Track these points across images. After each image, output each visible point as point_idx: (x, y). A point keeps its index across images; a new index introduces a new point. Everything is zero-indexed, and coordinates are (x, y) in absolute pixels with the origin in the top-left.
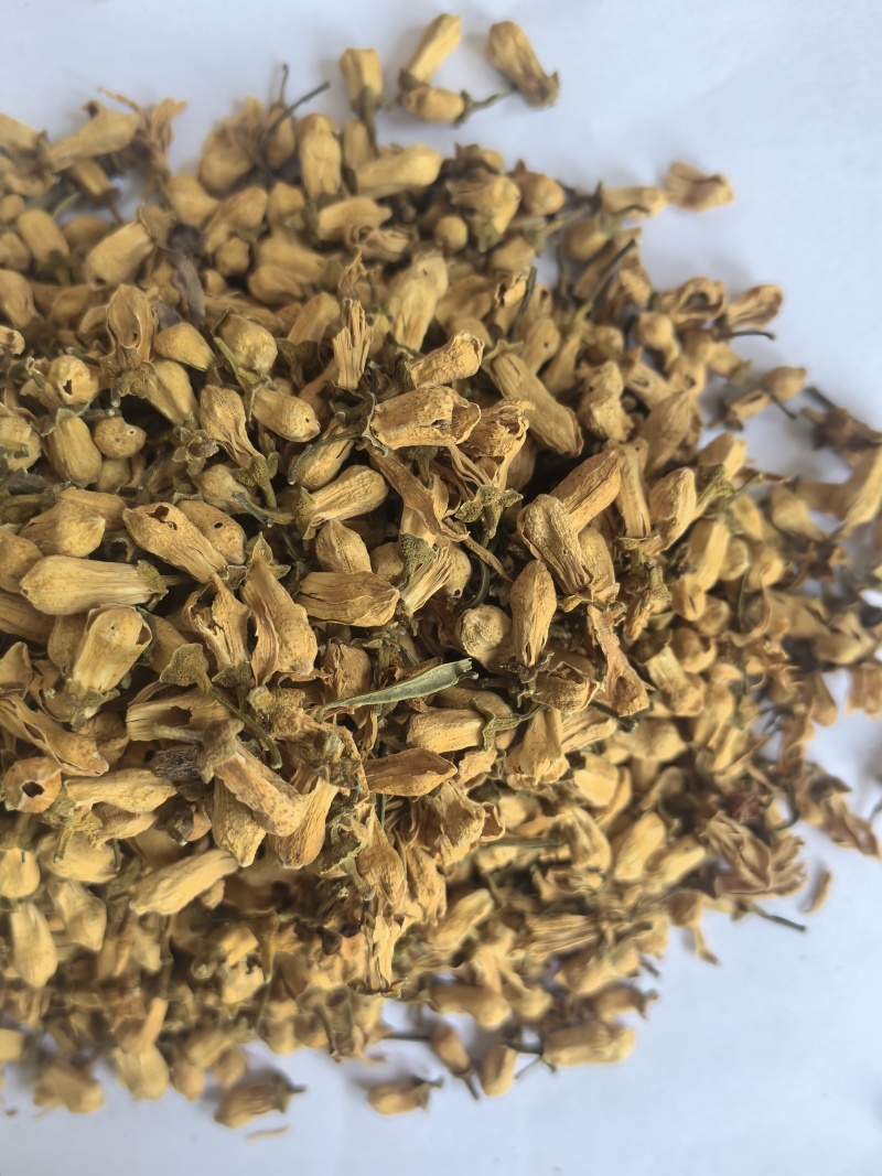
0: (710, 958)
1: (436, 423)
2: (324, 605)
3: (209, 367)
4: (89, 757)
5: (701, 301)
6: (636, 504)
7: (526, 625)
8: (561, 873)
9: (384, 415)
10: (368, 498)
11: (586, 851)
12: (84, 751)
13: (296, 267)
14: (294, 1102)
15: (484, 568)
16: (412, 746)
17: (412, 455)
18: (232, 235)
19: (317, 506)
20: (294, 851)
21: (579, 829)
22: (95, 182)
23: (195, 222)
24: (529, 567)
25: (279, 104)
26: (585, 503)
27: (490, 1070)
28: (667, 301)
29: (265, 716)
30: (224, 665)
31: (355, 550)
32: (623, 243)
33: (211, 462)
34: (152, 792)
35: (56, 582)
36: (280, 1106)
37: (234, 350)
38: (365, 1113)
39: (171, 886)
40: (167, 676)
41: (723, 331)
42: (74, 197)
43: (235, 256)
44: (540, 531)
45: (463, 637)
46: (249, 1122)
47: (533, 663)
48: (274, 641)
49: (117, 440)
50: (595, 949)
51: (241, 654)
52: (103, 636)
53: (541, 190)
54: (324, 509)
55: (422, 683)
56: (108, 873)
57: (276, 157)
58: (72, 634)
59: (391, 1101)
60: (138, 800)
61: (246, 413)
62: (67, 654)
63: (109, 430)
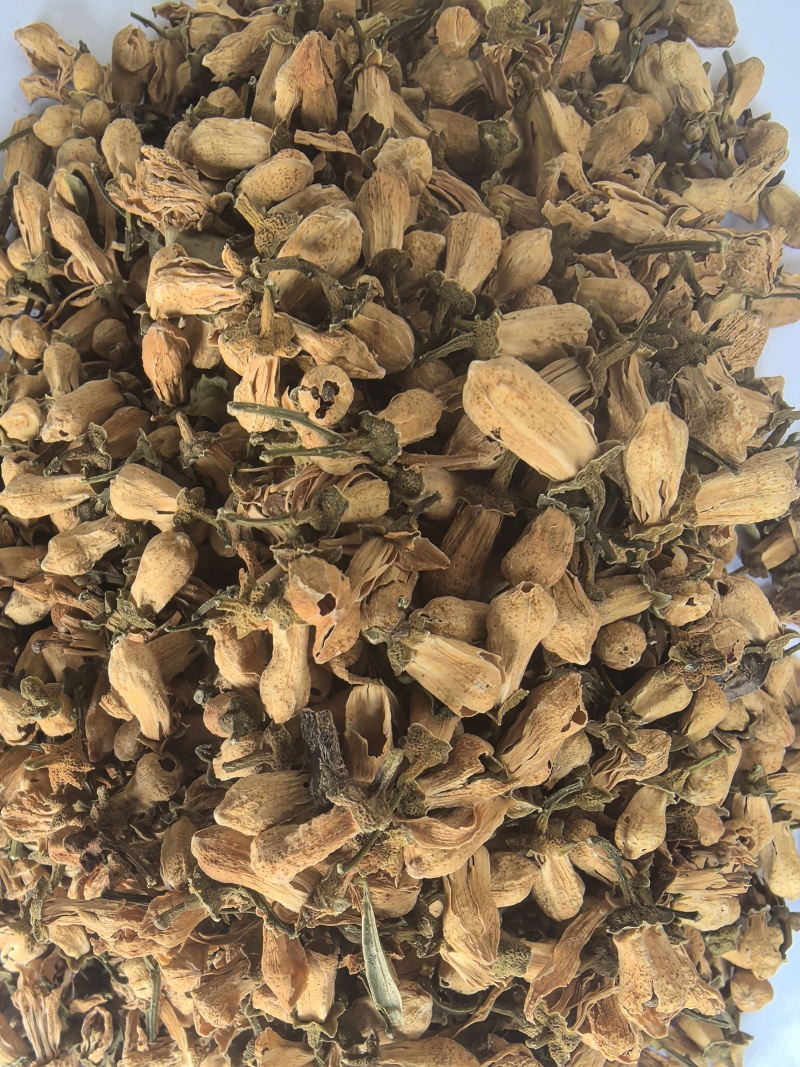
1: (656, 998)
2: (465, 873)
3: (688, 739)
4: (337, 648)
8: (106, 1026)
9: (654, 934)
10: (558, 906)
15: (470, 1010)
16: (309, 958)
20: (221, 859)
29: (381, 840)
30: (424, 788)
31: (514, 897)
33: (596, 742)
34: (289, 707)
35: (537, 624)
39: (143, 681)
40: (419, 732)
48: (452, 845)
49: (626, 649)
51: (434, 803)
52: (480, 676)
54: (554, 868)
55: (380, 977)
56: (142, 600)
58: (465, 627)
60: (281, 693)
61: (645, 781)
62: (445, 622)
63: (636, 641)
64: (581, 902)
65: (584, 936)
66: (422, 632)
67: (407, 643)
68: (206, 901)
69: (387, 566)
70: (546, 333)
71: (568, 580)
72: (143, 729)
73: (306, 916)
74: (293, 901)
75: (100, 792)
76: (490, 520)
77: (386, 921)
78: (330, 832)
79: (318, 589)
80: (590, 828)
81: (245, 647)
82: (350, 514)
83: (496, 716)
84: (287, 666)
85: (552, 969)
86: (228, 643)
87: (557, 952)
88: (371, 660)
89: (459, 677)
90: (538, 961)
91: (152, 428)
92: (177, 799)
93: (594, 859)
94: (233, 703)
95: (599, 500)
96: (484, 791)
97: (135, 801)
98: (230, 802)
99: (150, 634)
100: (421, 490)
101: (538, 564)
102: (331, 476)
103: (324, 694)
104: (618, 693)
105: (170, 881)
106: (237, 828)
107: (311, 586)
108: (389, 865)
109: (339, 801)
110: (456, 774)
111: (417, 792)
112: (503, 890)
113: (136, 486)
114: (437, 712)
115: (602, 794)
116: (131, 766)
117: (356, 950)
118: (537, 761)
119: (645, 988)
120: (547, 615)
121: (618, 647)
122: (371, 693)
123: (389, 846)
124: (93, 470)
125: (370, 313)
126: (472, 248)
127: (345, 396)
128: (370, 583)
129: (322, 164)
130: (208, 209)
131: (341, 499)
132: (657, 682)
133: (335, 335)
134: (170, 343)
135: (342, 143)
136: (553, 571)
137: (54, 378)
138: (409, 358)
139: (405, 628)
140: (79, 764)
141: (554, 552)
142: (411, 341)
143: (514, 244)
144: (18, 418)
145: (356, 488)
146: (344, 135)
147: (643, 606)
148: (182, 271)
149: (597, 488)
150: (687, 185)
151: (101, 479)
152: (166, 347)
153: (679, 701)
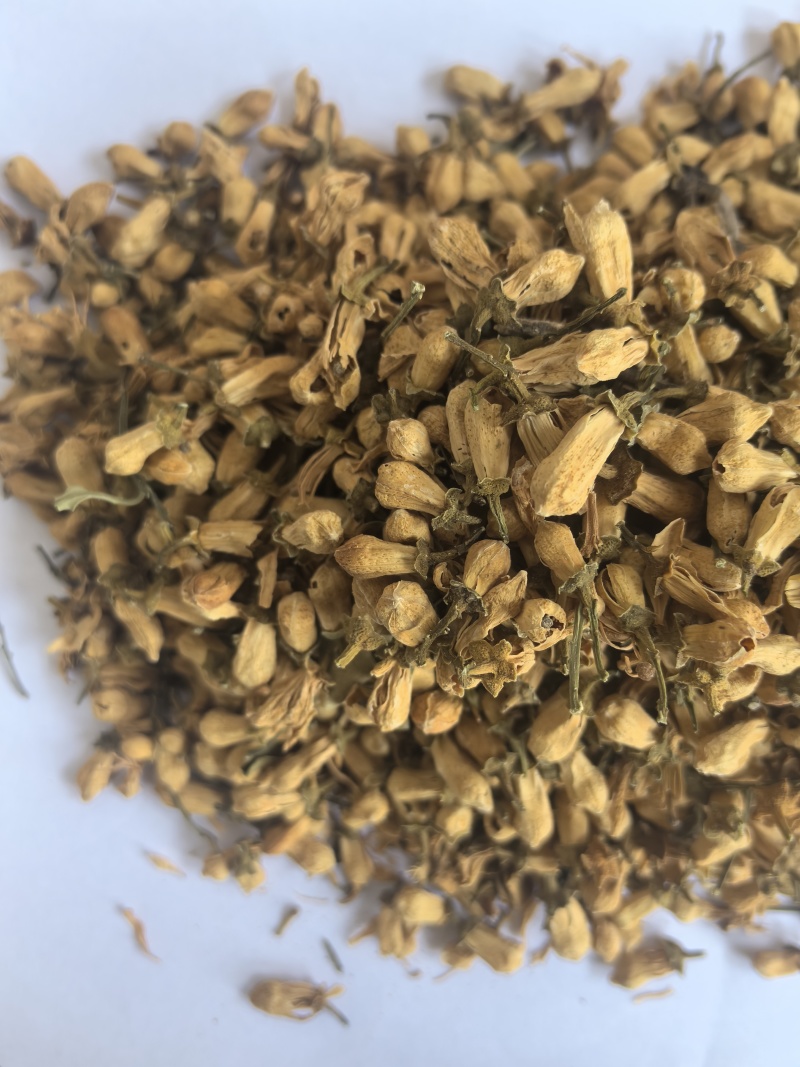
3: (798, 284)
4: (759, 621)
12: (757, 615)
14: (689, 965)
18: (728, 175)
22: (555, 130)
23: (693, 163)
25: (716, 68)
35: (750, 461)
36: (678, 967)
38: (748, 976)
42: (528, 145)
46: (645, 983)
49: (725, 345)
56: (650, 739)
58: (740, 511)
59: (775, 964)
62: (737, 528)
63: (719, 336)
67: (760, 564)
69: (691, 577)
70: (490, 438)
71: (694, 417)
72: (760, 740)
76: (643, 483)
79: (735, 651)
81: (737, 683)
82: (640, 601)
86: (730, 694)
88: (763, 589)
89: (791, 525)
100: (616, 540)
101: (692, 453)
102: (605, 615)
104: (759, 346)
107: (731, 655)
116: (783, 748)
120: (745, 453)
122: (793, 588)
124: (518, 768)
125: (474, 580)
126: (413, 492)
127: (551, 608)
128: (708, 593)
129: (287, 585)
130: (317, 675)
131: (632, 612)
132: (748, 310)
133: (490, 609)
134: (434, 714)
135: (267, 567)
136: (697, 439)
137: (427, 794)
138: (505, 547)
139: (746, 566)
140: (782, 792)
141: (678, 436)
142: (492, 546)
143: (403, 454)
144: (459, 824)
145: (619, 596)
146: (262, 565)
147: (691, 332)
148: (383, 707)
149: (629, 402)
150: (230, 221)
151: (525, 763)
152: (438, 717)
153: (766, 293)
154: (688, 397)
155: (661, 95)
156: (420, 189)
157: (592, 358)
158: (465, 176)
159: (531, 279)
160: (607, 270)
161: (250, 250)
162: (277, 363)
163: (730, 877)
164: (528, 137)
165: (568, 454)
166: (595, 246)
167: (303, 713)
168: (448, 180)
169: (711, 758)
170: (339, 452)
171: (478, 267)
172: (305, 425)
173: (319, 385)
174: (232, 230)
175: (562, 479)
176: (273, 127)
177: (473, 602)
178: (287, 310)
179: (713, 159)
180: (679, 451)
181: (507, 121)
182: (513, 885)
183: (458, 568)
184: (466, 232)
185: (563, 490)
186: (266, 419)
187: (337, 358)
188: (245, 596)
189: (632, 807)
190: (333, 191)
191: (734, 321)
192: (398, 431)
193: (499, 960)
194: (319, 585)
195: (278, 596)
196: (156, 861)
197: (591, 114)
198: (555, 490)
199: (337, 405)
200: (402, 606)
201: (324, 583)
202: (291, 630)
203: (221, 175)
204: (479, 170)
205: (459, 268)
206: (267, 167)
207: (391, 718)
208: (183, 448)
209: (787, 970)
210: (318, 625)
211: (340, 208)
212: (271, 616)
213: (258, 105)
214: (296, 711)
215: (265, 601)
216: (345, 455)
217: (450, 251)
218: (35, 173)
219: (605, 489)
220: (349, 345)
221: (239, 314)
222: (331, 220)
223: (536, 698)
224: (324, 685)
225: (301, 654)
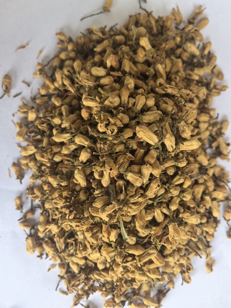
0: (49, 270)
1: (174, 237)
2: (140, 214)
3: (183, 188)
4: (114, 175)
5: (189, 269)
6: (154, 266)
7: (133, 250)
8: (74, 245)
9: (175, 225)
10: (158, 220)
11: (81, 253)
13: (198, 193)
14: (19, 181)
15: (143, 240)
16: (111, 229)
17: (167, 228)
18: (205, 180)
19: (157, 211)
20: (94, 212)
21: (86, 252)
22: (214, 145)
23: (208, 172)
24: (144, 249)
26: (155, 259)
27: (25, 224)
28: (189, 261)
29: (122, 209)
30: (130, 199)
31: (149, 218)
32: (199, 252)
33: (166, 189)
34: (106, 185)
35: (148, 171)
36: (18, 178)
37: (187, 193)
38: (14, 196)
39: (81, 177)
40: (129, 189)
41: (182, 272)
42: (211, 139)
43: (201, 181)
44: (151, 252)
45: (130, 236)
46: (13, 171)
47: (126, 251)
48: (135, 209)
50: (56, 250)
51: (132, 202)
52: (138, 180)
53: (211, 237)
54: (157, 213)
55: (124, 233)
56: (81, 160)
57: (218, 182)
58: (137, 171)
59: (18, 202)
60: (105, 182)
61: (175, 196)
62: (133, 170)
63: (172, 170)
64: (163, 219)
65: (164, 225)
66: (129, 172)
67: (126, 174)
68: (92, 219)
69: (123, 160)
70: (152, 118)
71: (156, 161)
72: (81, 185)
73: (109, 222)
74: (107, 219)
75: (73, 198)
76: (142, 151)
77: (125, 222)
78: (112, 208)
79: (109, 167)
80: (165, 205)
81: (99, 173)
82: (117, 151)
83: (143, 186)
84: (106, 178)
85: (156, 232)
86: (96, 172)
87: (158, 229)
88: (121, 176)
89: (135, 180)
90: (154, 230)
91: (83, 125)
92: (88, 199)
93: (165, 211)
94: (97, 183)
95: (161, 148)
96: (141, 200)
97: (79, 199)
98: (95, 202)
99: (83, 167)
100: (130, 146)
101: (149, 160)
102: (114, 143)
103: (113, 182)
104: (170, 179)
105: (86, 216)
106: (97, 206)
107: (108, 166)
108: (124, 213)
109: (113, 202)
110: (136, 197)
111: (129, 200)
112: (147, 217)
113: (80, 139)
114: (132, 186)
115: (166, 199)
116: (79, 191)
117: (120, 228)
118: (152, 194)
119: (172, 235)
120: (150, 170)
121: (169, 171)
122: (121, 183)
123: (123, 210)
124: (72, 133)
125: (121, 115)
126: (139, 103)
127: (116, 131)
128: (120, 164)
129: (116, 78)
130: (94, 85)
131: (115, 148)
132: (178, 177)
133: (115, 119)
134: (87, 112)
135: (119, 74)
136: (152, 161)
137: (64, 113)
138: (128, 122)
139: (126, 171)
140: (69, 192)
141: (153, 157)
142: (128, 119)
143: (147, 101)
144: (57, 121)
145: (118, 146)
146: (120, 72)
147: (173, 164)
148: (89, 100)
149: (160, 147)
150: (194, 70)
151: (73, 135)
152: (86, 113)
153: (181, 181)
154: (160, 161)
155: (222, 169)
156: (202, 112)
157: (170, 137)
158: (205, 122)
159: (185, 127)
160: (187, 144)
161: (188, 74)
162: (165, 76)
163: (45, 185)
164: (213, 138)
165: (150, 133)
166: (192, 141)
167: (85, 82)
168: (204, 118)
169: (79, 172)
170: (146, 89)
171: (187, 118)
172: (151, 83)
173: (161, 85)
174: (192, 70)
175: (144, 131)
176: (215, 80)
177: (116, 115)
178: (176, 79)
179: (209, 177)
180: (149, 157)
181: (217, 134)
182: (39, 137)
183: (124, 112)
184: (194, 116)
185: (142, 131)
186: (152, 74)
187: (167, 88)
188: (112, 69)
189: (62, 161)
190: (202, 90)
191: (176, 174)
192: (152, 100)
193: (19, 134)
194: (116, 85)
195: (113, 76)
196: (41, 52)
197: (218, 153)
198: (142, 130)
199: (157, 88)
200: (115, 100)
201: (116, 86)
202: (105, 79)
203: (204, 68)
204: (206, 125)
205: (186, 114)
206: (206, 79)
207: (86, 101)
208: (145, 55)
209: (17, 205)
210: (106, 85)
211: (198, 92)
212: (108, 74)
213: (220, 77)
214: (86, 81)
215: (112, 73)
216: (145, 91)
217: (190, 112)
218: (206, 24)
219: (140, 144)
220: (169, 91)
221: (174, 70)
222: (196, 90)
223: (91, 134)
224: (92, 87)
225: (99, 82)
